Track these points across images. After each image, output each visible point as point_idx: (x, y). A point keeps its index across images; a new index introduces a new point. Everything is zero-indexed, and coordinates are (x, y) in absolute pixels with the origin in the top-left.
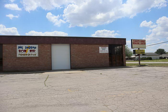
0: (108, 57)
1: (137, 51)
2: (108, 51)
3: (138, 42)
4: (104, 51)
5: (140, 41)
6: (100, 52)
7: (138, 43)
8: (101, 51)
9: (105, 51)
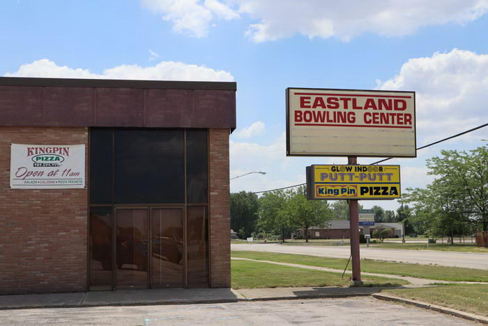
0: (83, 219)
1: (323, 176)
2: (82, 176)
3: (341, 109)
4: (53, 173)
5: (361, 102)
6: (15, 183)
7: (346, 120)
8: (29, 174)
9: (58, 176)
